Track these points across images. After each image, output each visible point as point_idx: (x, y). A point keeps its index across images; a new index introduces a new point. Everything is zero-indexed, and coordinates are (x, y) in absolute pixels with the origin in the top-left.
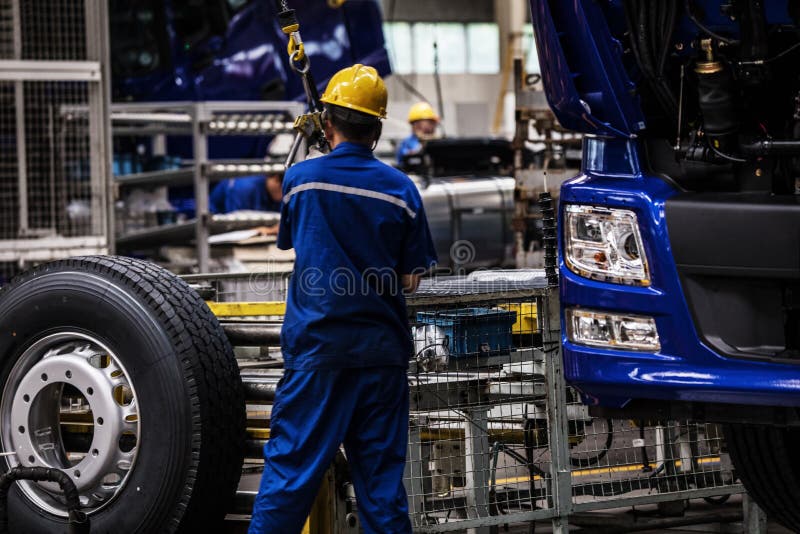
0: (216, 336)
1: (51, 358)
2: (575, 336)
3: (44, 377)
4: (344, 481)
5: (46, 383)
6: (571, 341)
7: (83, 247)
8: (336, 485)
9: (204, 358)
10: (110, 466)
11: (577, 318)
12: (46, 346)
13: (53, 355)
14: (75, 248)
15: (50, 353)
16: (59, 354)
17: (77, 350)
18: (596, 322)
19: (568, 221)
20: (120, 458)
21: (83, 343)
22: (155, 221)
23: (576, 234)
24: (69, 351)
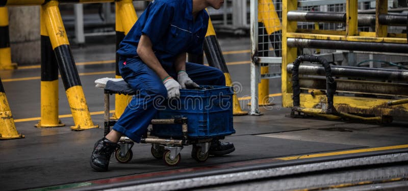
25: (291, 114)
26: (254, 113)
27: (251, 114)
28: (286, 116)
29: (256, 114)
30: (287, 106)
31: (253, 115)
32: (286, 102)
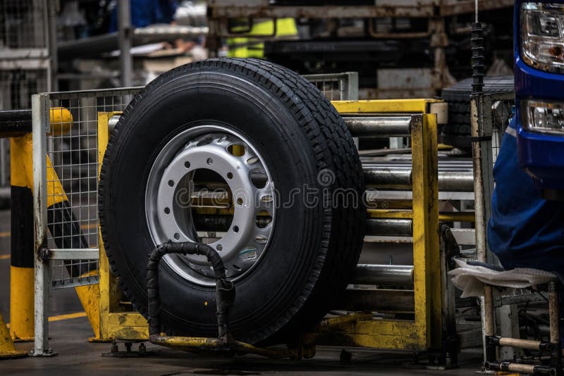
0: (339, 125)
1: (192, 150)
2: (531, 126)
3: (187, 165)
4: (452, 256)
5: (188, 170)
6: (526, 130)
7: (27, 58)
8: (446, 258)
9: (332, 144)
10: (248, 241)
11: (533, 109)
12: (185, 139)
13: (193, 146)
14: (21, 59)
15: (191, 144)
16: (198, 145)
17: (215, 141)
18: (550, 111)
19: (524, 19)
20: (257, 233)
21: (220, 134)
22: (72, 35)
23: (531, 31)
24: (208, 142)
25: (112, 352)
26: (41, 353)
27: (36, 354)
28: (103, 355)
29: (44, 354)
30: (110, 335)
31: (39, 356)
32: (109, 330)
